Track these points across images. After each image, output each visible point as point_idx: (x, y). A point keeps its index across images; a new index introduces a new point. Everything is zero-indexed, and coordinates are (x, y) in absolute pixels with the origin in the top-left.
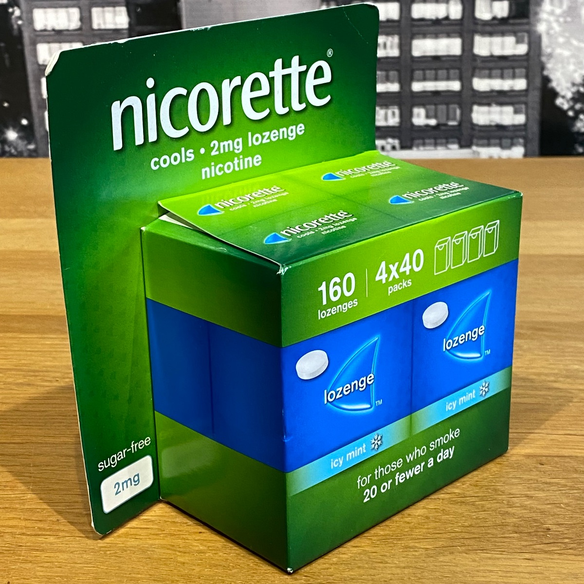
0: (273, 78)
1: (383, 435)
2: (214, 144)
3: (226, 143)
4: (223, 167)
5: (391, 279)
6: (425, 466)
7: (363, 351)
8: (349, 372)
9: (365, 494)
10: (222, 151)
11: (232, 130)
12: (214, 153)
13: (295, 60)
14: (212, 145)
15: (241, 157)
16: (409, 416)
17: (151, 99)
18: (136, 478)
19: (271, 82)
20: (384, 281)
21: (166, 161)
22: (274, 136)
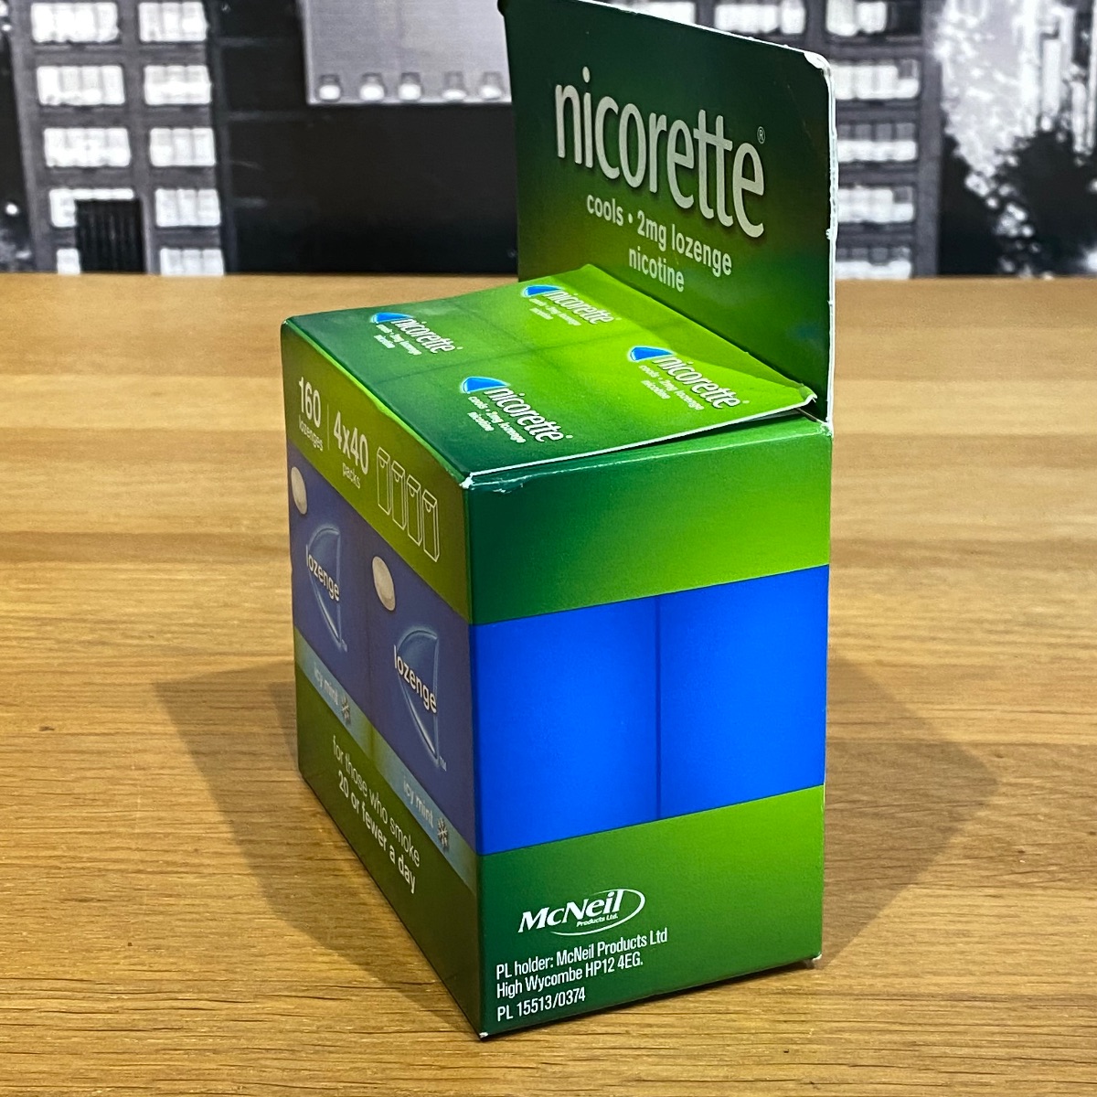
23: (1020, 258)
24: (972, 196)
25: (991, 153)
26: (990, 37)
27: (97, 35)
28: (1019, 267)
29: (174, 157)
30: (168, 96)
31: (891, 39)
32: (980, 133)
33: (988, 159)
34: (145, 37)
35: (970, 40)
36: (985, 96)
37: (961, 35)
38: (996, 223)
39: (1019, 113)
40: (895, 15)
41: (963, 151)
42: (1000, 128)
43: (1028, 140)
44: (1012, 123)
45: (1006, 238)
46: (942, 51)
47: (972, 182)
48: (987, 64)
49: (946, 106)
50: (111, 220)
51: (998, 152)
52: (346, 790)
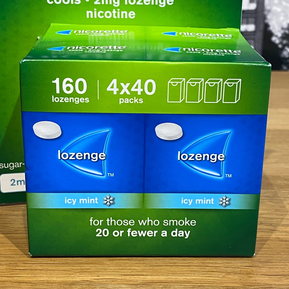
1: (115, 198)
4: (104, 13)
5: (122, 93)
6: (159, 234)
7: (95, 135)
8: (82, 145)
9: (97, 231)
10: (103, 3)
12: (96, 3)
15: (118, 10)
16: (141, 194)
20: (115, 93)
22: (147, 1)
24: (274, 44)
25: (280, 29)
32: (277, 22)
33: (279, 31)
36: (279, 10)
38: (281, 53)
41: (271, 28)
42: (283, 21)
44: (288, 19)
45: (284, 58)
47: (274, 39)
49: (266, 13)
51: (283, 29)
52: (106, 234)
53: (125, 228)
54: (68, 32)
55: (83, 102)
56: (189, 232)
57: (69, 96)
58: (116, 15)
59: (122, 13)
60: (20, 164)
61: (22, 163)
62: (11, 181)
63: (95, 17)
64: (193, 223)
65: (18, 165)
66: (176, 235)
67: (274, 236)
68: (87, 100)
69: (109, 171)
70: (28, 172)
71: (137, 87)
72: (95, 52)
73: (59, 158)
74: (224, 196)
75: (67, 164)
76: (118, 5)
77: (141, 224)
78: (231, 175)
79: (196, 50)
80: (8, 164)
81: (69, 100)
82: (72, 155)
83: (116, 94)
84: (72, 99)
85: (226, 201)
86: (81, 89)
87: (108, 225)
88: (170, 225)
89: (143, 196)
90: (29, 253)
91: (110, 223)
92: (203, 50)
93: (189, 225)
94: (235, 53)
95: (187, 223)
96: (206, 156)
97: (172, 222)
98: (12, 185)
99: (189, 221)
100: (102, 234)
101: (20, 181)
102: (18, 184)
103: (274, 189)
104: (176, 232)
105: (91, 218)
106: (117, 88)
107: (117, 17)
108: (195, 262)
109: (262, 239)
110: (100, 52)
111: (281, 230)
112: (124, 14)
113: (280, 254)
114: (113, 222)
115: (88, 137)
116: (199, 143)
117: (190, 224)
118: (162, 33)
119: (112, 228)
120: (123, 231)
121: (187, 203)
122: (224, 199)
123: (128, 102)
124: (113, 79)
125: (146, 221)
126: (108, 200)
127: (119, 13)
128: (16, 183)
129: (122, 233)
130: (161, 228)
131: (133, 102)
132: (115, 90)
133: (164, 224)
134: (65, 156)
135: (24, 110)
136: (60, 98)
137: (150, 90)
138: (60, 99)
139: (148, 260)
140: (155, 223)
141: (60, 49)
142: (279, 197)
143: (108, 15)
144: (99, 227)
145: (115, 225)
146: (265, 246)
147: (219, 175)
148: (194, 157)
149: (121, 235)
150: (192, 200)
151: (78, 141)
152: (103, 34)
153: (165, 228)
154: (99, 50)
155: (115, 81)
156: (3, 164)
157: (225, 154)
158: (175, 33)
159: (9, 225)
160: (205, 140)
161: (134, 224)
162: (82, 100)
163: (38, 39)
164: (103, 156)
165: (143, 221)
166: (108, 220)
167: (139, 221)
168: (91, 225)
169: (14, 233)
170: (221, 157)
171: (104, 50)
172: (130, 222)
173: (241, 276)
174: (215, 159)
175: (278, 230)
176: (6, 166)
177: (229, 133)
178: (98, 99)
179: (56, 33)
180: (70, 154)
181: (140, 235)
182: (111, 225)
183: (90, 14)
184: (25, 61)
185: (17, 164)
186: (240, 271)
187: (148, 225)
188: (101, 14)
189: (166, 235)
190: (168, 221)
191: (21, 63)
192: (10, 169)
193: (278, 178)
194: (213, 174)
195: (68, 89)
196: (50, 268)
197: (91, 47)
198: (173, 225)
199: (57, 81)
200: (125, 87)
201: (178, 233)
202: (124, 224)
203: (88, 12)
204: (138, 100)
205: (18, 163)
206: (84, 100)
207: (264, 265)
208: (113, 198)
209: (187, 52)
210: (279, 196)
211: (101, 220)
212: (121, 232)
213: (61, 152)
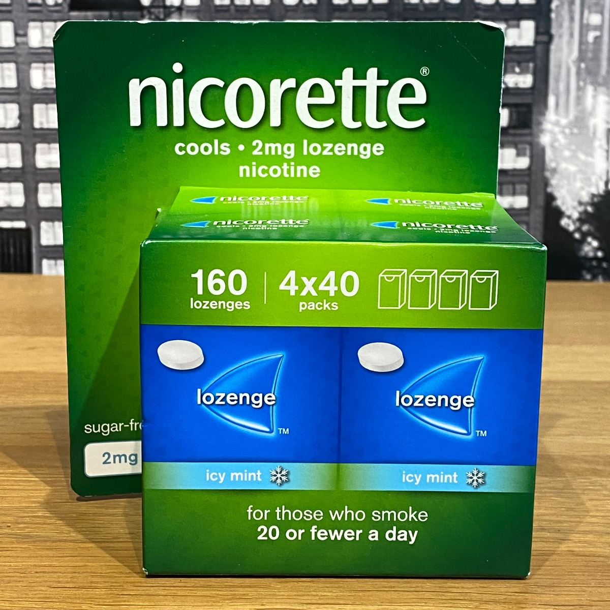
0: (340, 87)
1: (291, 472)
2: (257, 144)
3: (273, 146)
4: (268, 170)
5: (304, 293)
6: (364, 536)
7: (258, 363)
8: (238, 379)
9: (259, 530)
10: (267, 153)
11: (281, 133)
12: (255, 152)
13: (372, 72)
14: (254, 144)
15: (292, 163)
16: (335, 465)
17: (178, 84)
18: (133, 458)
19: (338, 91)
21: (193, 149)
22: (340, 149)
23: (596, 271)
24: (565, 231)
25: (576, 204)
26: (575, 131)
27: (6, 124)
28: (594, 277)
29: (53, 201)
30: (50, 163)
31: (511, 131)
32: (568, 191)
33: (574, 208)
34: (37, 125)
35: (563, 132)
36: (572, 168)
37: (557, 129)
38: (580, 249)
39: (594, 179)
40: (514, 116)
41: (559, 203)
42: (582, 188)
43: (599, 196)
44: (590, 186)
45: (586, 258)
46: (545, 139)
47: (564, 222)
48: (573, 147)
49: (547, 174)
50: (11, 241)
51: (580, 203)
52: (274, 535)
53: (308, 526)
54: (210, 200)
55: (241, 307)
56: (416, 532)
57: (217, 298)
58: (289, 171)
59: (299, 168)
60: (120, 425)
61: (123, 424)
62: (104, 456)
63: (254, 175)
64: (423, 516)
65: (117, 427)
66: (394, 539)
67: (564, 547)
68: (247, 305)
69: (281, 425)
70: (146, 426)
71: (328, 284)
72: (260, 228)
73: (199, 402)
74: (474, 468)
75: (211, 412)
76: (292, 156)
77: (333, 518)
78: (486, 432)
79: (423, 225)
80: (99, 425)
81: (218, 306)
82: (219, 397)
83: (294, 294)
84: (222, 304)
85: (479, 478)
86: (237, 287)
87: (278, 519)
88: (383, 520)
89: (338, 469)
90: (143, 569)
91: (281, 517)
92: (435, 225)
93: (416, 520)
94: (487, 230)
95: (413, 516)
96: (443, 400)
97: (386, 515)
98: (105, 463)
99: (415, 512)
100: (267, 535)
101: (118, 455)
102: (114, 462)
103: (564, 477)
104: (394, 532)
105: (250, 507)
106: (296, 285)
107: (290, 175)
108: (427, 585)
109: (542, 552)
110: (268, 228)
111: (576, 539)
112: (302, 170)
113: (574, 575)
114: (287, 514)
115: (247, 367)
116: (431, 377)
117: (417, 518)
118: (366, 201)
119: (285, 525)
120: (303, 531)
121: (412, 480)
122: (475, 474)
123: (313, 308)
124: (289, 271)
125: (343, 512)
126: (279, 475)
127: (292, 168)
128: (111, 460)
129: (302, 534)
130: (369, 524)
131: (321, 308)
132: (293, 289)
133: (373, 518)
134: (208, 399)
135: (144, 322)
136: (204, 302)
137: (350, 288)
138: (203, 304)
139: (347, 582)
140: (358, 515)
141: (203, 224)
142: (573, 489)
143: (275, 171)
144: (263, 522)
145: (290, 519)
146: (547, 563)
147: (465, 432)
148: (423, 401)
149: (300, 538)
150: (420, 476)
151: (231, 373)
152: (268, 202)
153: (376, 525)
154: (266, 226)
155: (292, 274)
156: (91, 426)
157: (474, 396)
158: (387, 200)
159: (102, 529)
160: (440, 373)
161: (322, 518)
162: (238, 305)
163: (158, 213)
164: (270, 398)
165: (337, 512)
166: (278, 511)
167: (330, 511)
168: (249, 518)
169: (111, 542)
170: (469, 401)
171: (274, 226)
172: (315, 515)
173: (506, 606)
174: (459, 404)
175: (570, 540)
176: (96, 429)
177: (482, 359)
178: (265, 303)
179: (191, 201)
180: (217, 394)
181: (333, 538)
182: (283, 519)
183: (245, 170)
184: (149, 243)
185: (114, 426)
186: (505, 599)
187: (346, 519)
188: (264, 171)
189: (376, 539)
190: (379, 513)
191: (142, 246)
192: (103, 434)
193: (573, 458)
194: (455, 430)
195: (217, 287)
196: (180, 593)
197: (252, 222)
198: (389, 519)
199: (199, 275)
200: (309, 284)
201: (397, 535)
202: (305, 518)
203: (241, 168)
204: (331, 304)
205: (116, 425)
206: (241, 304)
207: (547, 591)
208: (287, 471)
209: (409, 228)
210: (574, 487)
211: (266, 511)
212: (301, 532)
213: (203, 392)
